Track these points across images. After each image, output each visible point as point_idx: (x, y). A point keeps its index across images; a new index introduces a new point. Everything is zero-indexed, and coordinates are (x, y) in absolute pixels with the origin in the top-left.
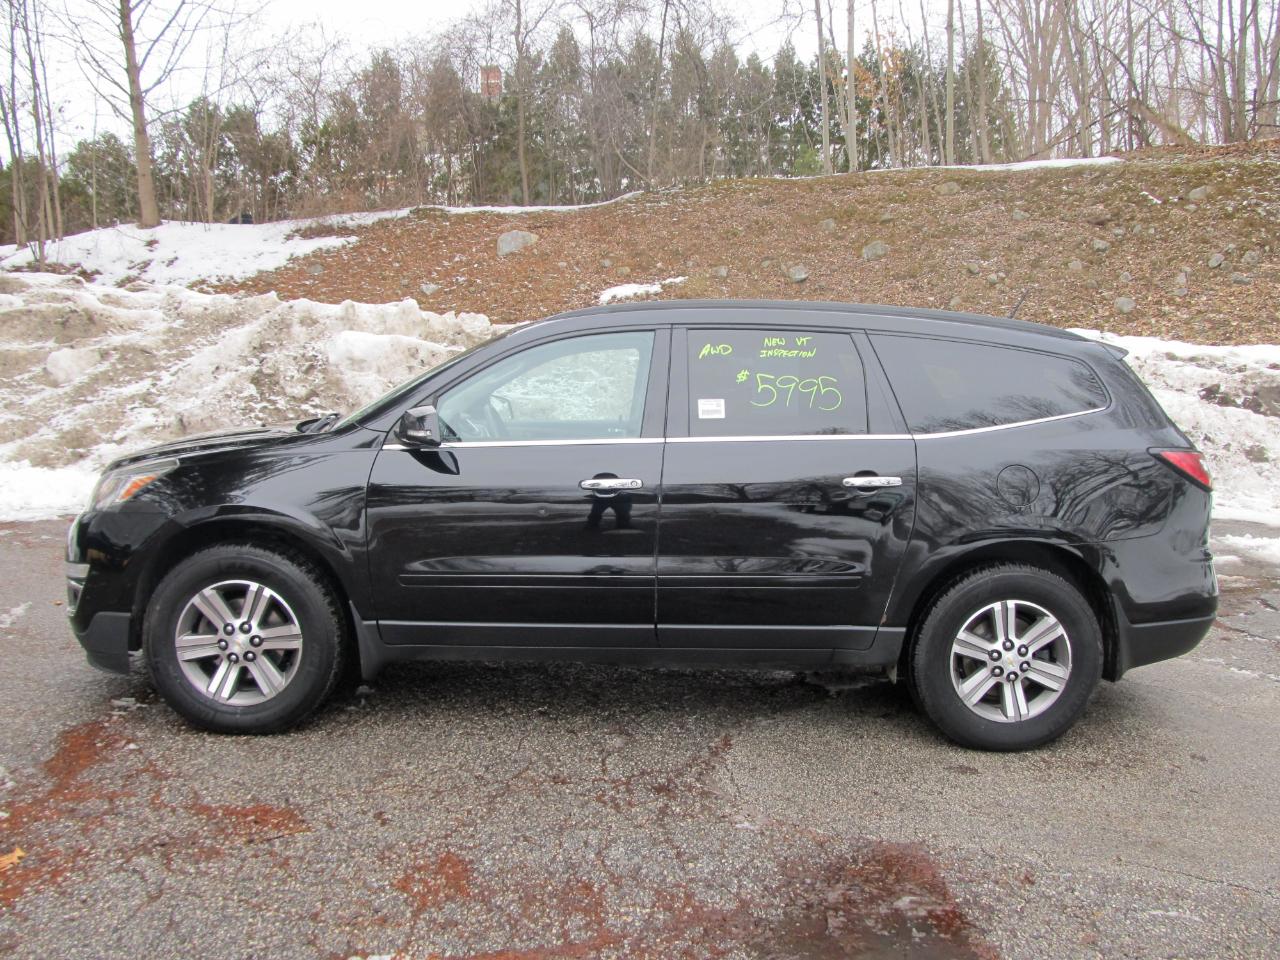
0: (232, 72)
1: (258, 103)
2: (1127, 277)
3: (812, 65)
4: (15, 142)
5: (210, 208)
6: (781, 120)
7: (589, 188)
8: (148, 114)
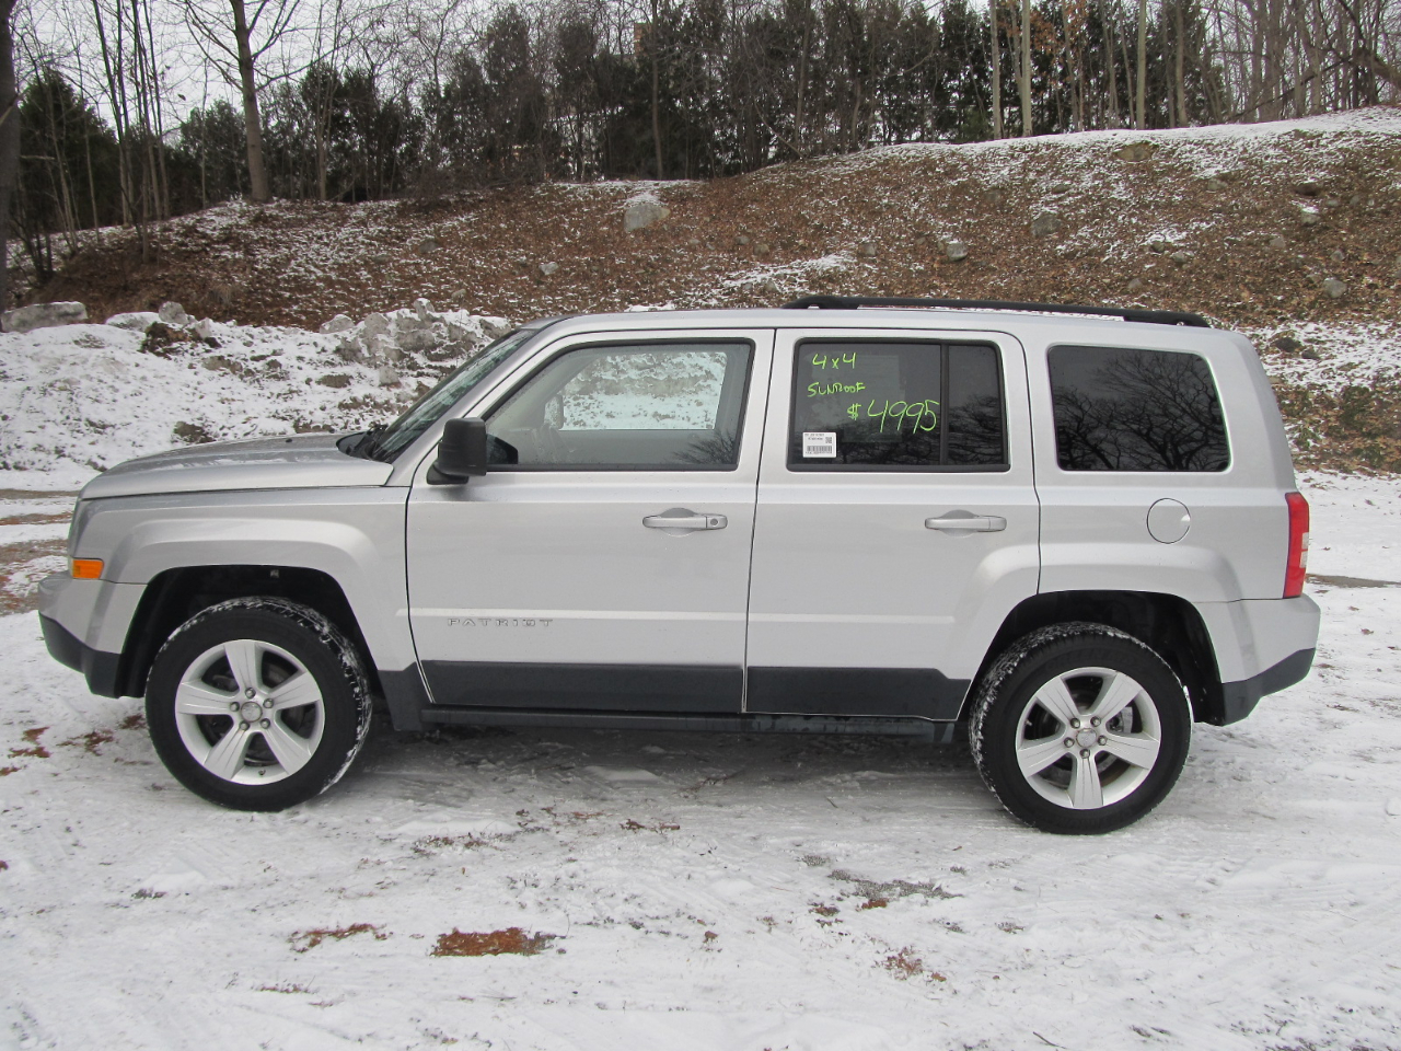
0: (346, 32)
1: (373, 66)
2: (1338, 256)
3: (986, 14)
4: (122, 112)
5: (322, 184)
6: (948, 80)
7: (733, 158)
8: (258, 79)
